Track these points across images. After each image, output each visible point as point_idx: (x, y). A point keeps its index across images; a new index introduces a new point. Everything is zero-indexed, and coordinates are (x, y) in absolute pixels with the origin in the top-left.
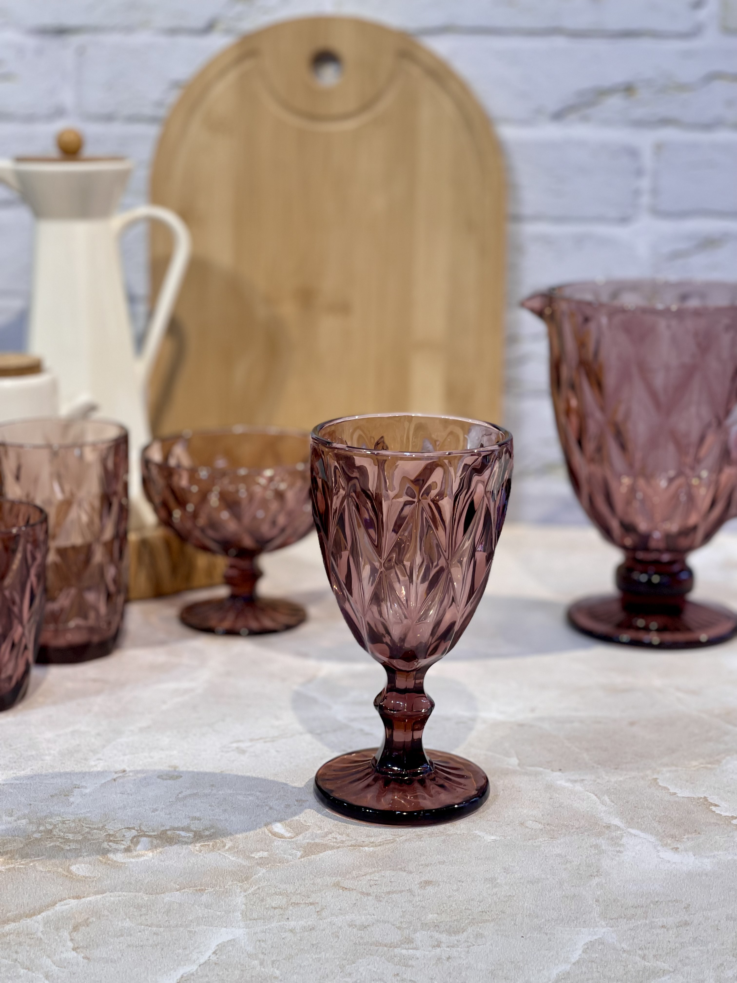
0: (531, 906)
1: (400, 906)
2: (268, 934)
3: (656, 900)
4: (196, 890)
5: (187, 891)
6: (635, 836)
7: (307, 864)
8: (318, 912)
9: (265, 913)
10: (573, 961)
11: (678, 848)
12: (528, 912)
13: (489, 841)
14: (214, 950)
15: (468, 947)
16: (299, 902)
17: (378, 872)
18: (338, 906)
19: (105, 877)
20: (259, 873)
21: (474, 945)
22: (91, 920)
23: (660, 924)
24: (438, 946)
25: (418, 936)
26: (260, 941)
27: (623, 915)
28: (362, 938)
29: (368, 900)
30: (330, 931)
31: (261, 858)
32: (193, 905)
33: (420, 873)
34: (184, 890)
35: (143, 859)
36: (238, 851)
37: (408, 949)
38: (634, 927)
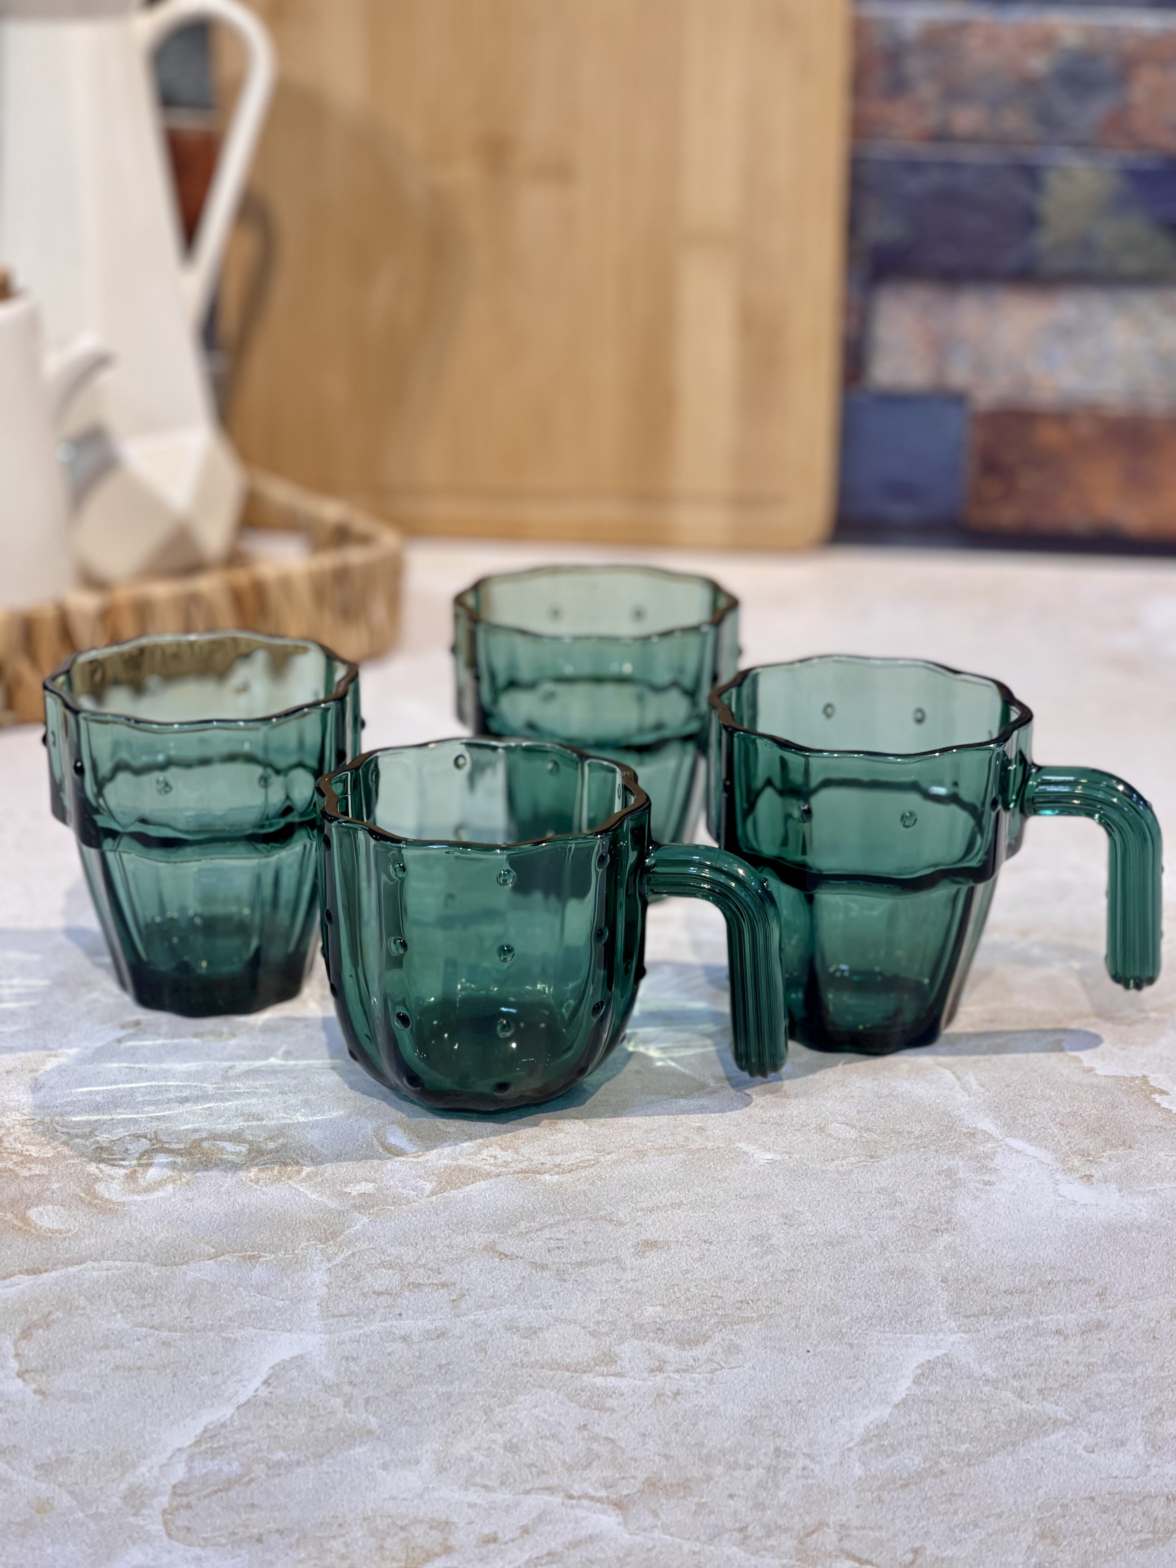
0: (828, 1289)
1: (598, 1290)
2: (362, 1345)
3: (1049, 1278)
4: (244, 1257)
5: (227, 1260)
6: (1017, 1152)
7: (441, 1208)
8: (453, 1301)
9: (361, 1303)
10: (897, 1399)
11: (1092, 1176)
12: (822, 1302)
13: (762, 1162)
14: (265, 1376)
15: (712, 1372)
16: (421, 1281)
17: (564, 1224)
18: (489, 1290)
19: (87, 1230)
20: (356, 1224)
21: (722, 1368)
22: (54, 1317)
23: (1053, 1326)
24: (660, 1369)
25: (626, 1349)
26: (347, 1359)
27: (988, 1308)
28: (527, 1353)
29: (542, 1277)
30: (471, 1340)
31: (360, 1195)
32: (236, 1287)
33: (638, 1224)
34: (222, 1258)
35: (155, 1196)
36: (322, 1181)
37: (608, 1375)
38: (1006, 1332)
